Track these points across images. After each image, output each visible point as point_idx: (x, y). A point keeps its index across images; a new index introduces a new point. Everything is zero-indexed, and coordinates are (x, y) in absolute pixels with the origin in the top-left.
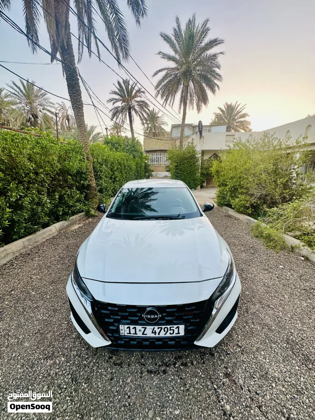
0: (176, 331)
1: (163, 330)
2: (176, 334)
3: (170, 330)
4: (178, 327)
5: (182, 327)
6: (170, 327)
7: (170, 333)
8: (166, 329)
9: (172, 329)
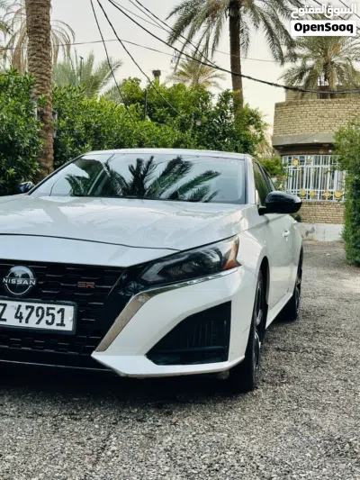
0: (58, 320)
1: (34, 313)
2: (58, 325)
3: (48, 314)
4: (62, 311)
5: (70, 311)
6: (48, 309)
7: (47, 322)
8: (40, 311)
9: (51, 311)
